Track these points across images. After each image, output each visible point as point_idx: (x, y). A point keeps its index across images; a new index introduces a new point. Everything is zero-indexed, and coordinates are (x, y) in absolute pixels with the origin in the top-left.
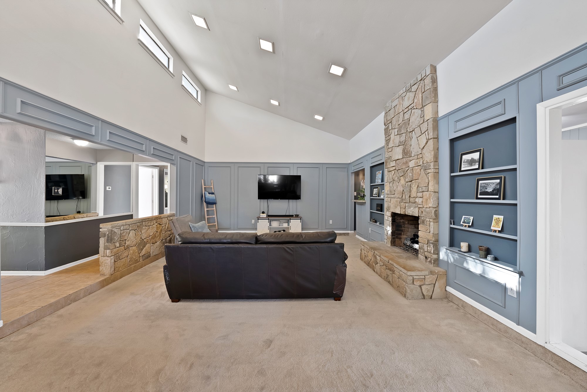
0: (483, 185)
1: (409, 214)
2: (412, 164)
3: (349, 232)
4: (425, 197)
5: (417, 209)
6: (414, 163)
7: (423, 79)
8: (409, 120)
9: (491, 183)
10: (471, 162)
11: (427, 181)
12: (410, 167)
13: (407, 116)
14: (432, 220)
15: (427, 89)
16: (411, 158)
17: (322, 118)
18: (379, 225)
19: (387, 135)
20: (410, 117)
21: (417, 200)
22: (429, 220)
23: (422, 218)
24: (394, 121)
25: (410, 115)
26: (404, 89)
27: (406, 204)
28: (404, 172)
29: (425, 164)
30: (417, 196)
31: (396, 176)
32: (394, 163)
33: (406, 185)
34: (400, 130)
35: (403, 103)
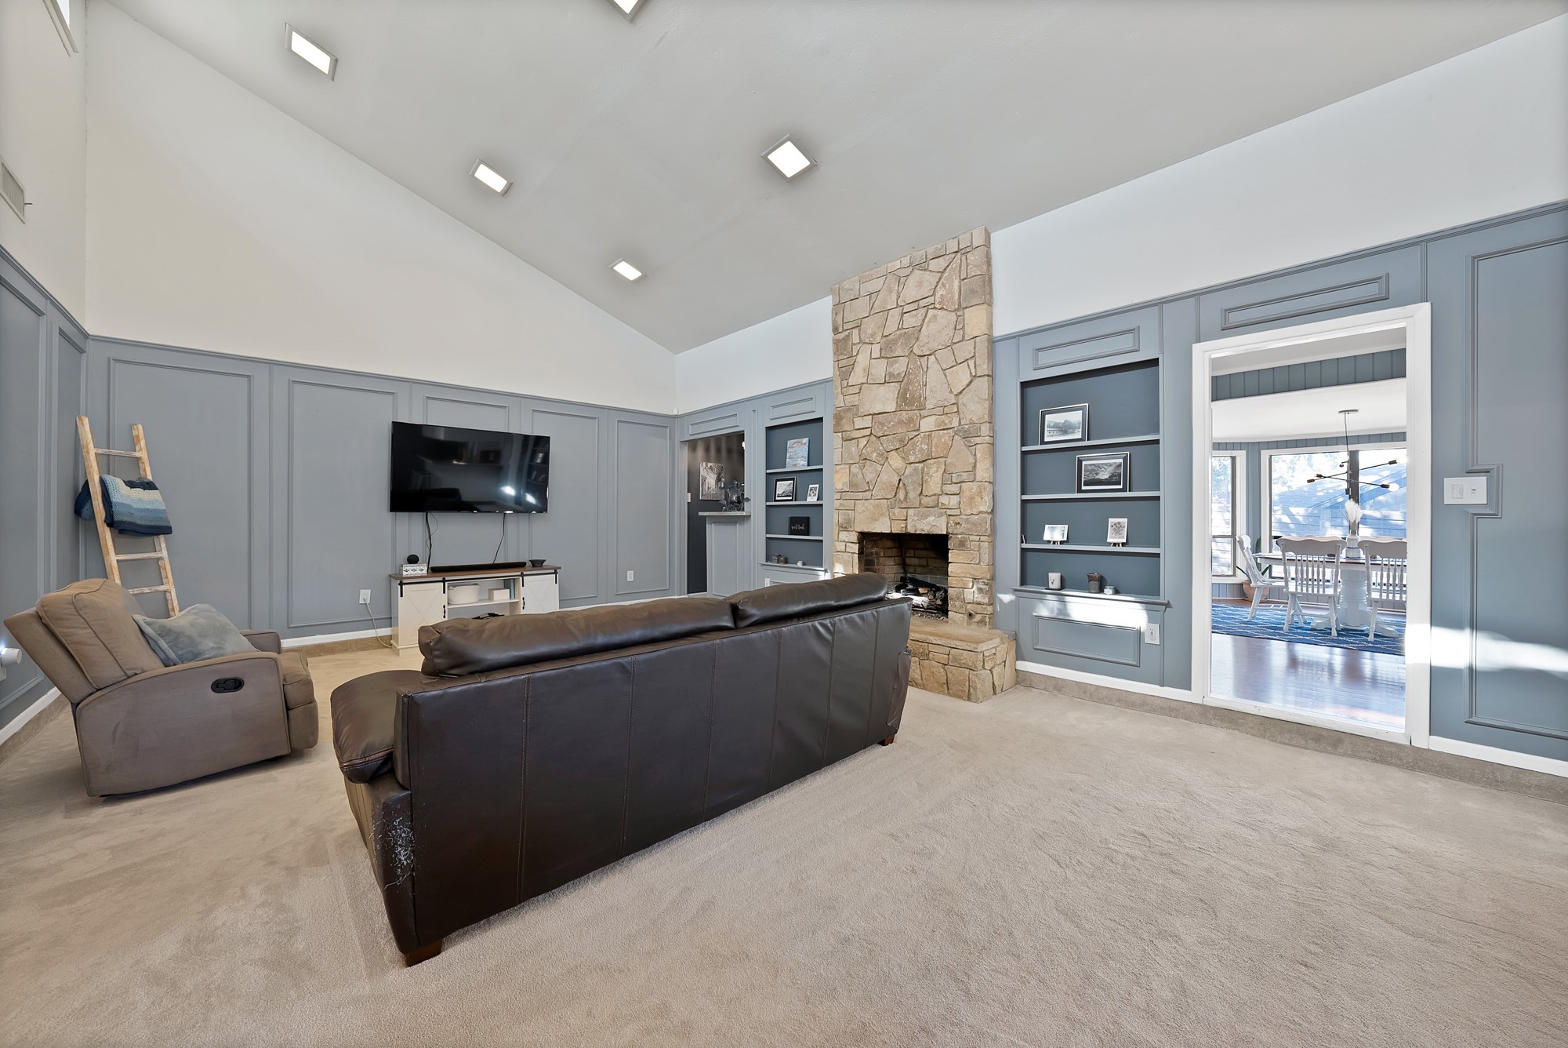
0: (1090, 468)
1: (918, 532)
2: (927, 424)
4: (967, 494)
5: (944, 519)
6: (933, 424)
7: (963, 252)
8: (920, 331)
9: (1106, 464)
10: (1064, 428)
11: (971, 460)
12: (922, 430)
13: (910, 321)
14: (987, 537)
15: (973, 274)
16: (923, 413)
17: (640, 274)
18: (804, 567)
19: (842, 354)
20: (922, 325)
21: (944, 500)
22: (977, 538)
23: (960, 536)
24: (870, 326)
25: (924, 320)
26: (906, 261)
27: (909, 510)
28: (901, 441)
29: (967, 427)
30: (942, 491)
31: (876, 450)
32: (868, 421)
33: (908, 470)
34: (888, 348)
35: (900, 290)
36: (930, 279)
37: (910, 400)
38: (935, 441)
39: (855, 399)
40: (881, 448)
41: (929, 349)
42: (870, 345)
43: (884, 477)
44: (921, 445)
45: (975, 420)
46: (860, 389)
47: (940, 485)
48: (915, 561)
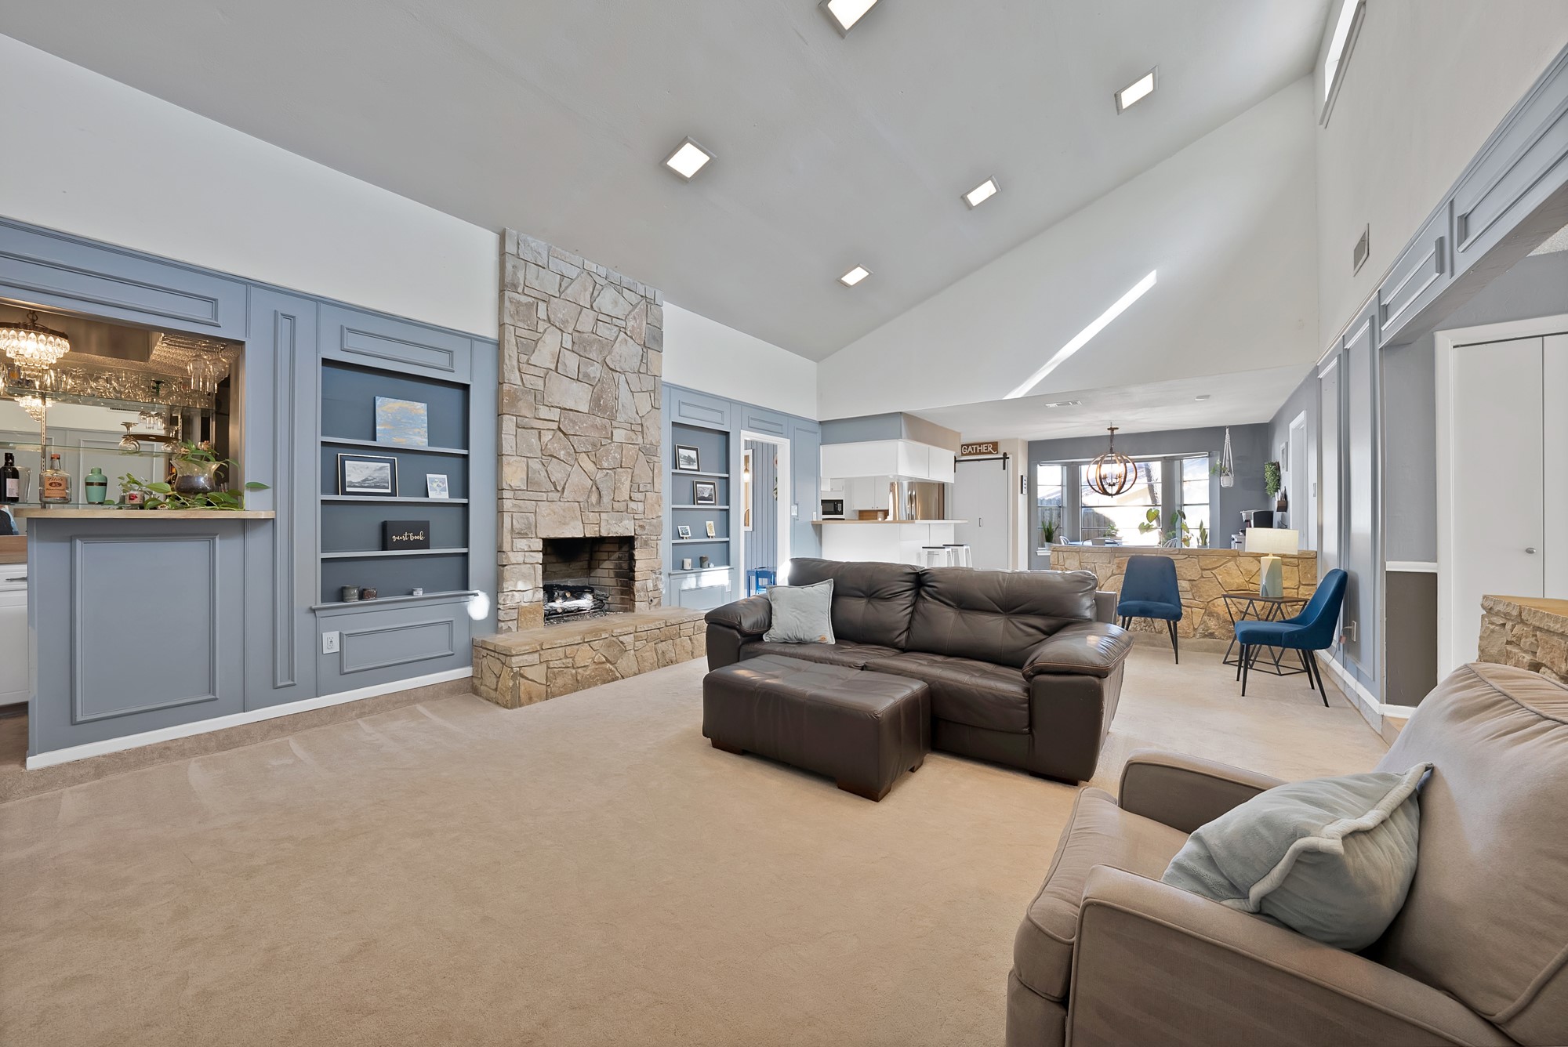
0: (700, 489)
1: (610, 535)
2: (618, 436)
5: (632, 523)
6: (623, 436)
7: (648, 300)
8: (612, 346)
10: (690, 461)
12: (615, 439)
13: (604, 331)
15: (654, 324)
16: (615, 424)
18: (428, 595)
20: (615, 342)
23: (644, 537)
27: (602, 514)
29: (648, 446)
30: (630, 498)
31: (565, 448)
32: (555, 414)
33: (600, 475)
34: (580, 346)
35: (596, 294)
36: (622, 304)
37: (603, 405)
38: (624, 452)
39: (541, 384)
40: (571, 447)
41: (620, 367)
42: (560, 332)
43: (574, 479)
44: (613, 452)
45: (651, 442)
46: (546, 375)
47: (628, 493)
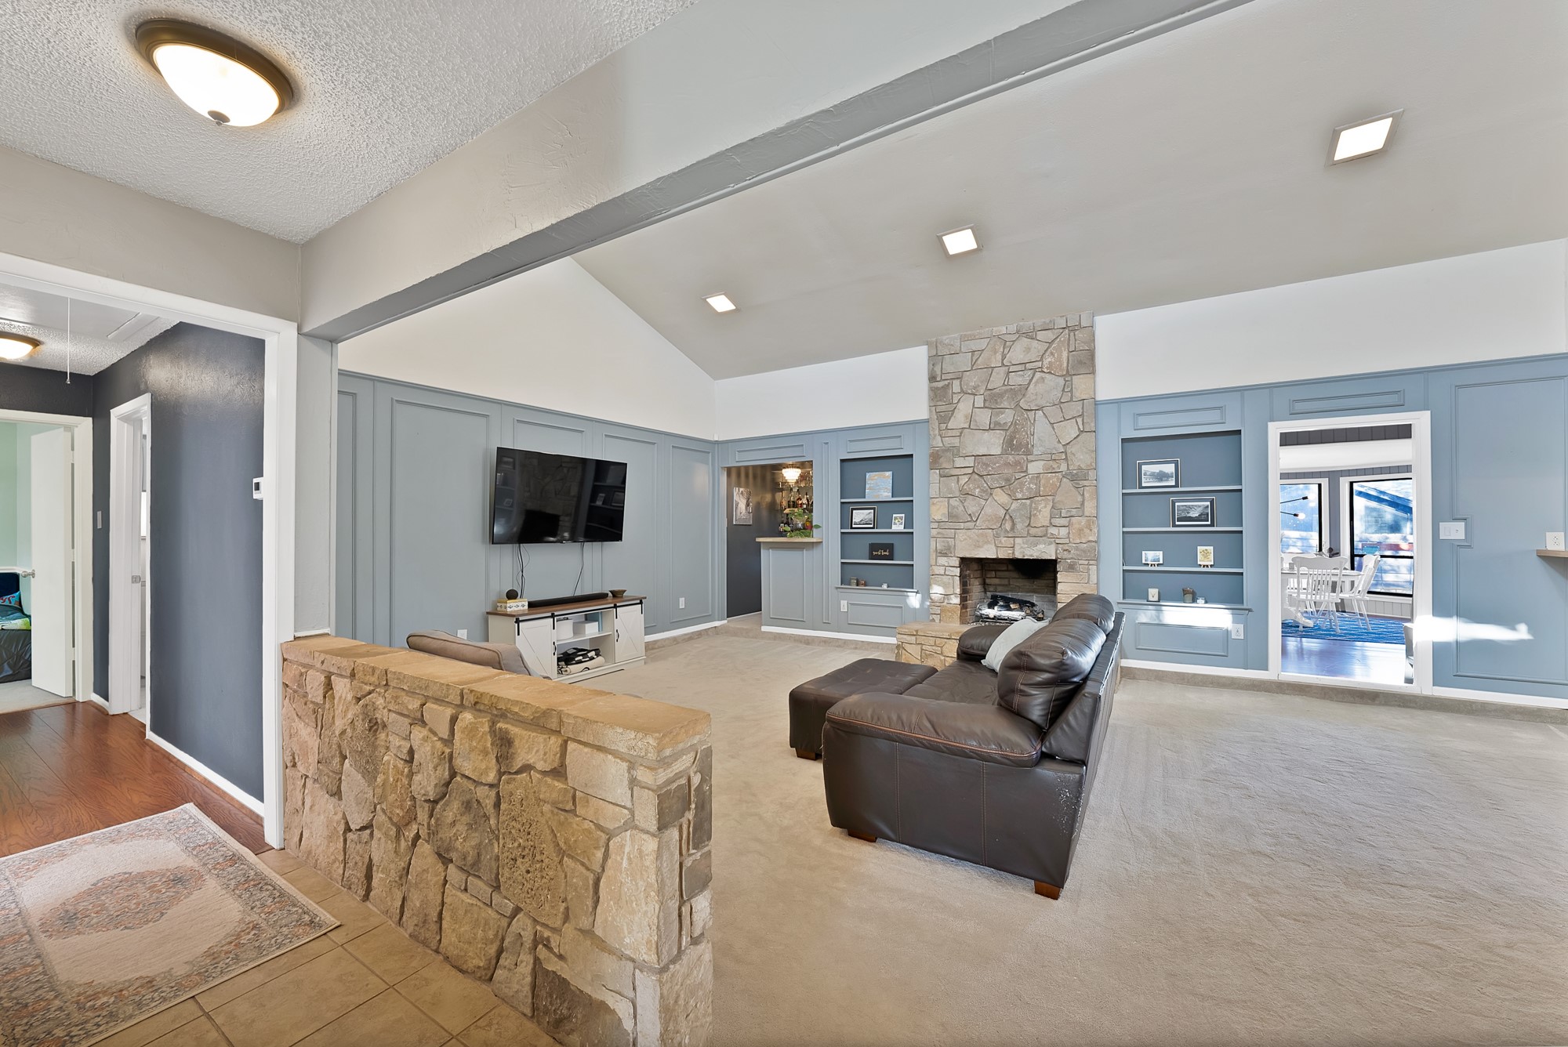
0: (1182, 508)
1: (1025, 558)
2: (1035, 468)
3: (717, 624)
4: (1076, 526)
5: (1053, 548)
6: (1041, 467)
7: (1070, 329)
8: (1027, 389)
9: (1196, 506)
10: (1162, 476)
11: (1080, 499)
12: (1030, 471)
13: (1016, 380)
15: (1081, 348)
16: (1031, 457)
17: (734, 308)
18: (889, 589)
19: (940, 400)
20: (1029, 384)
21: (1052, 530)
22: (1086, 562)
23: (1069, 561)
24: (972, 380)
25: (1031, 381)
26: (1013, 328)
27: (1016, 539)
28: (1007, 480)
29: (1075, 472)
30: (1051, 523)
31: (978, 487)
32: (970, 462)
33: (1015, 505)
34: (992, 400)
35: (1006, 352)
36: (1037, 347)
37: (1016, 444)
38: (1042, 482)
39: (956, 441)
40: (985, 485)
41: (1036, 405)
42: (972, 396)
43: (988, 510)
44: (1029, 484)
45: (1083, 466)
46: (961, 433)
47: (1049, 519)
48: (997, 581)
